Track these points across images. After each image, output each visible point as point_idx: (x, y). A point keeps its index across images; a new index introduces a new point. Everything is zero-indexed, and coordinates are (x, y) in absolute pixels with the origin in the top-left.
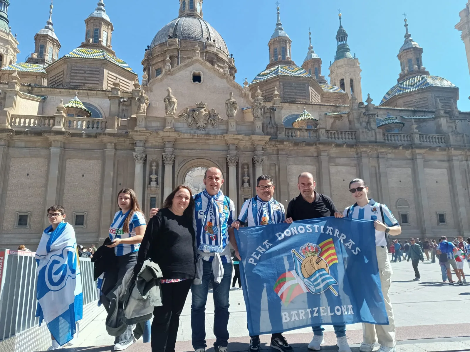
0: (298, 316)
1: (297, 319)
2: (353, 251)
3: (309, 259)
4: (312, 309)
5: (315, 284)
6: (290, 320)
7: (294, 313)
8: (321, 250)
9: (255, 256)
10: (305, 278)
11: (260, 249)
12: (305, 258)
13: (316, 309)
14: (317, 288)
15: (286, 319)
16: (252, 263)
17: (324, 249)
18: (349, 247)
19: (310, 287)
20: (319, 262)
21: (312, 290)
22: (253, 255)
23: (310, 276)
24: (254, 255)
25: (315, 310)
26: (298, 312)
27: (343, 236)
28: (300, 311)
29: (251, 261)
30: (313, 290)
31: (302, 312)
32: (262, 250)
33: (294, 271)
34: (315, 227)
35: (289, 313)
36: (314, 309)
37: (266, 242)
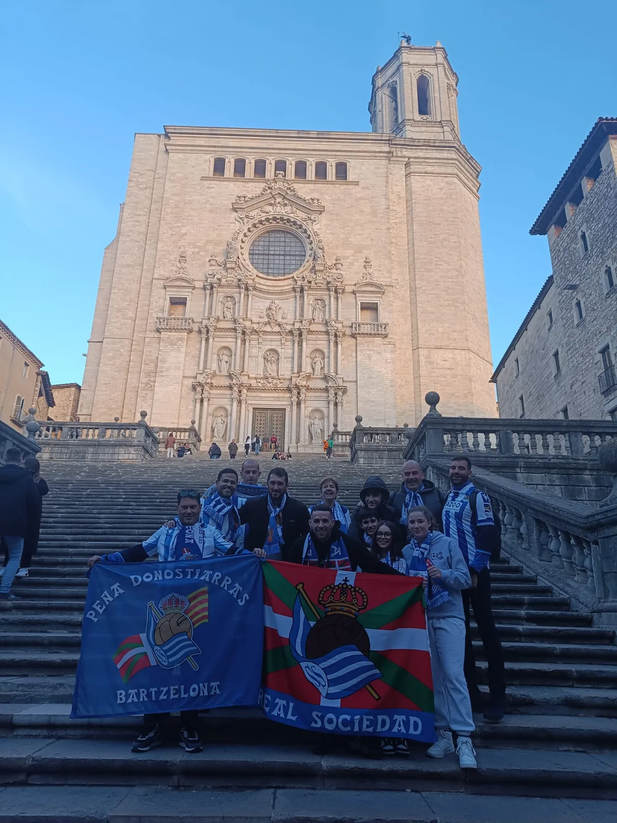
0: (138, 698)
1: (136, 700)
4: (159, 689)
5: (168, 654)
6: (126, 701)
7: (133, 692)
8: (190, 604)
9: (98, 608)
10: (156, 645)
11: (106, 596)
13: (165, 689)
14: (170, 660)
15: (121, 699)
16: (92, 617)
17: (192, 604)
19: (161, 658)
21: (163, 663)
22: (95, 606)
23: (164, 643)
24: (97, 605)
25: (163, 691)
26: (138, 691)
28: (141, 690)
29: (91, 614)
30: (165, 662)
31: (143, 692)
32: (107, 599)
33: (145, 634)
34: (188, 571)
35: (127, 692)
36: (162, 689)
37: (115, 586)
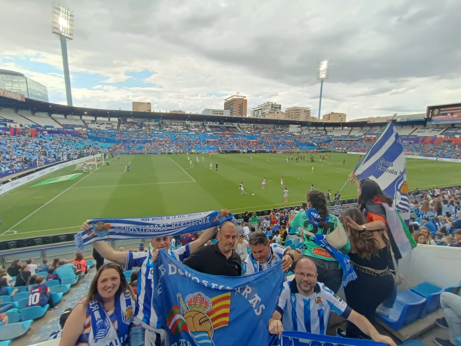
2: (256, 310)
3: (193, 314)
12: (189, 311)
17: (215, 307)
18: (253, 306)
20: (202, 323)
27: (248, 290)
